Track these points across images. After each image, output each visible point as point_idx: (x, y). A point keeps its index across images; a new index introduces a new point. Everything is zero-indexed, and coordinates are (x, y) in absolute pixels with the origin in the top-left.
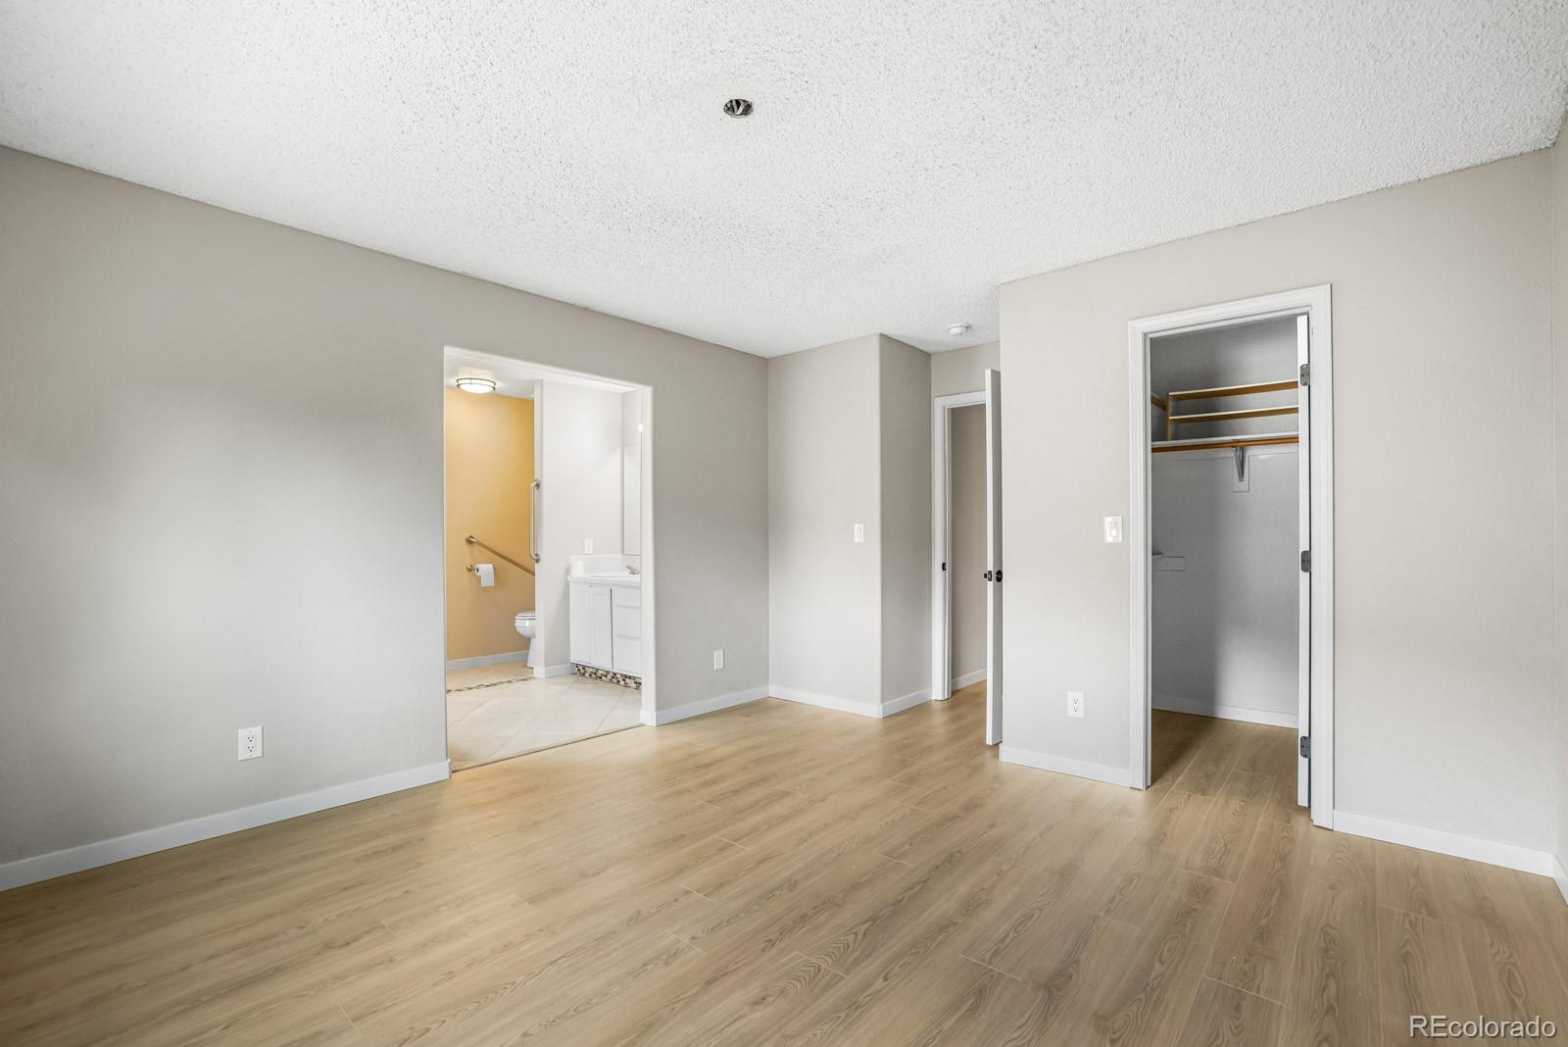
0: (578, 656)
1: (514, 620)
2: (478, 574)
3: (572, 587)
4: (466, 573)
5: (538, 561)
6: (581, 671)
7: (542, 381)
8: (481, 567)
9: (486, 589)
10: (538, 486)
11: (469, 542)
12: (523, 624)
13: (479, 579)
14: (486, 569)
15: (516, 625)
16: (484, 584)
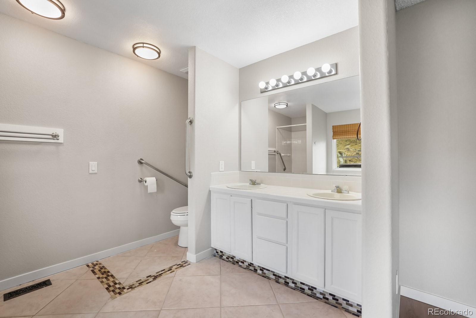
0: (217, 243)
1: (170, 215)
2: (146, 184)
3: (214, 197)
4: (138, 183)
5: (190, 177)
6: (219, 255)
7: (195, 47)
8: (148, 179)
9: (151, 194)
10: (191, 122)
11: (140, 162)
12: (176, 218)
13: (146, 187)
14: (151, 182)
15: (171, 219)
16: (150, 191)
